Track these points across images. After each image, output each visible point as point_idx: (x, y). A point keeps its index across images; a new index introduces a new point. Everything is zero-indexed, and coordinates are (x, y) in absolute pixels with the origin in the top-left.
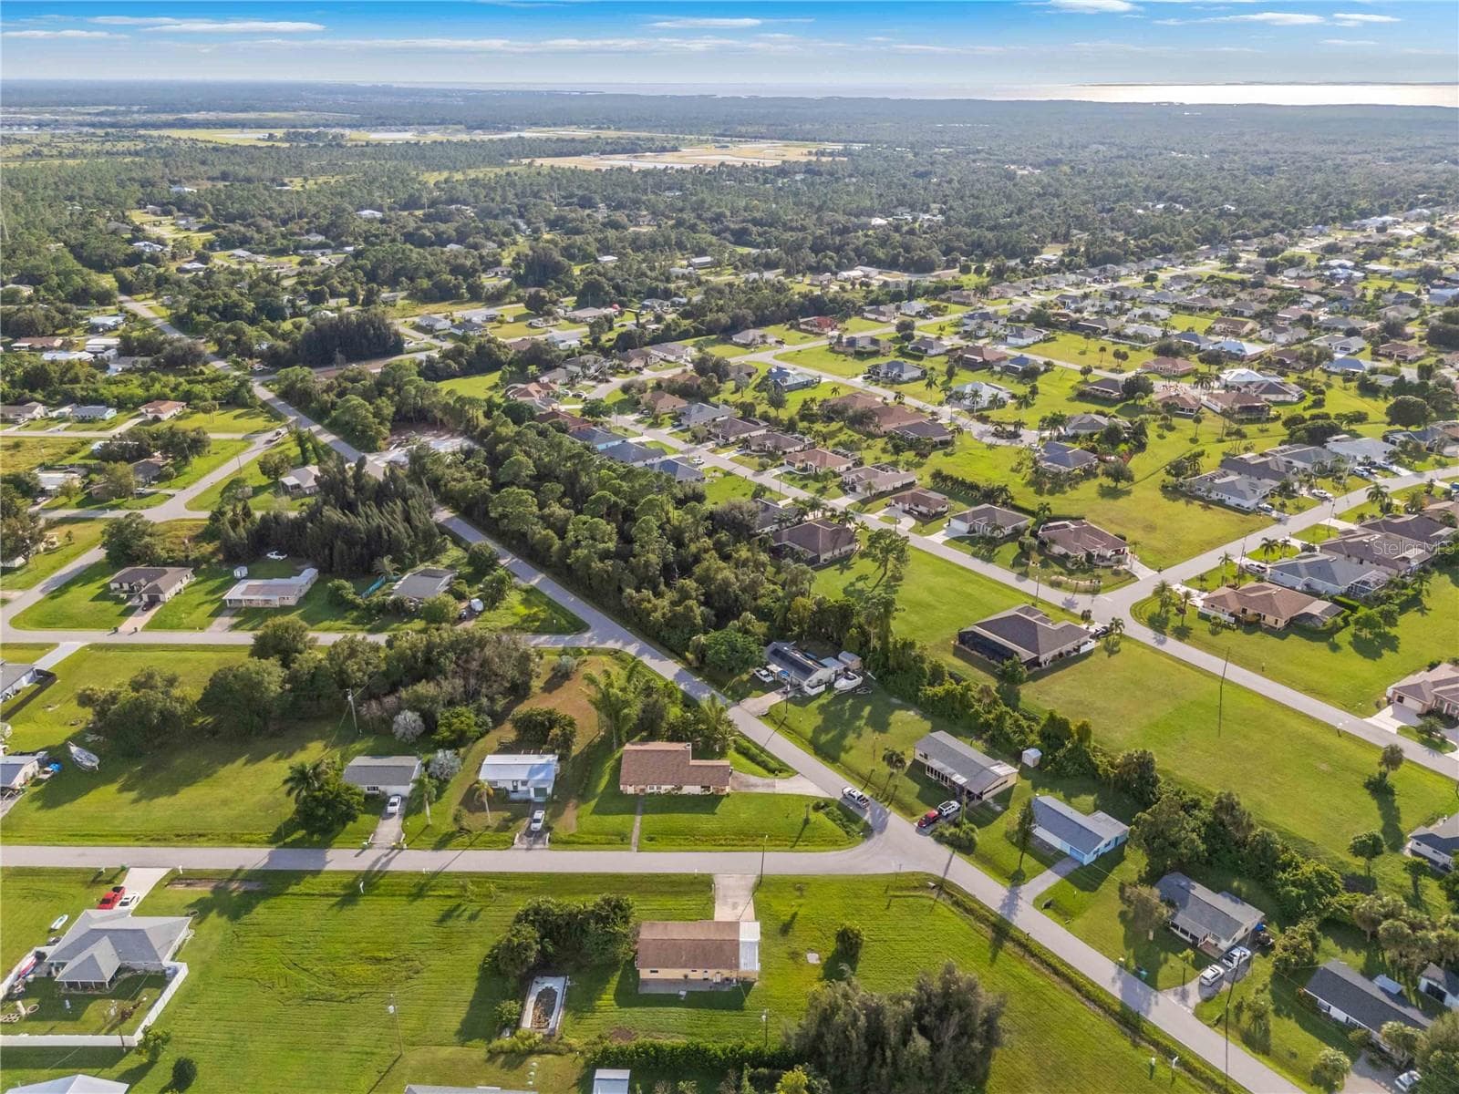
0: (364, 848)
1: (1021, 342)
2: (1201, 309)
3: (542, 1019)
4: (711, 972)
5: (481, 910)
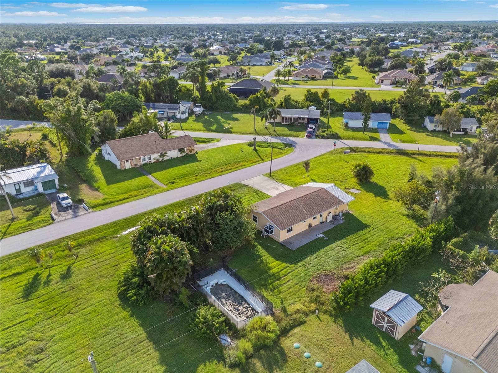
3: (241, 308)
4: (325, 213)
5: (69, 269)
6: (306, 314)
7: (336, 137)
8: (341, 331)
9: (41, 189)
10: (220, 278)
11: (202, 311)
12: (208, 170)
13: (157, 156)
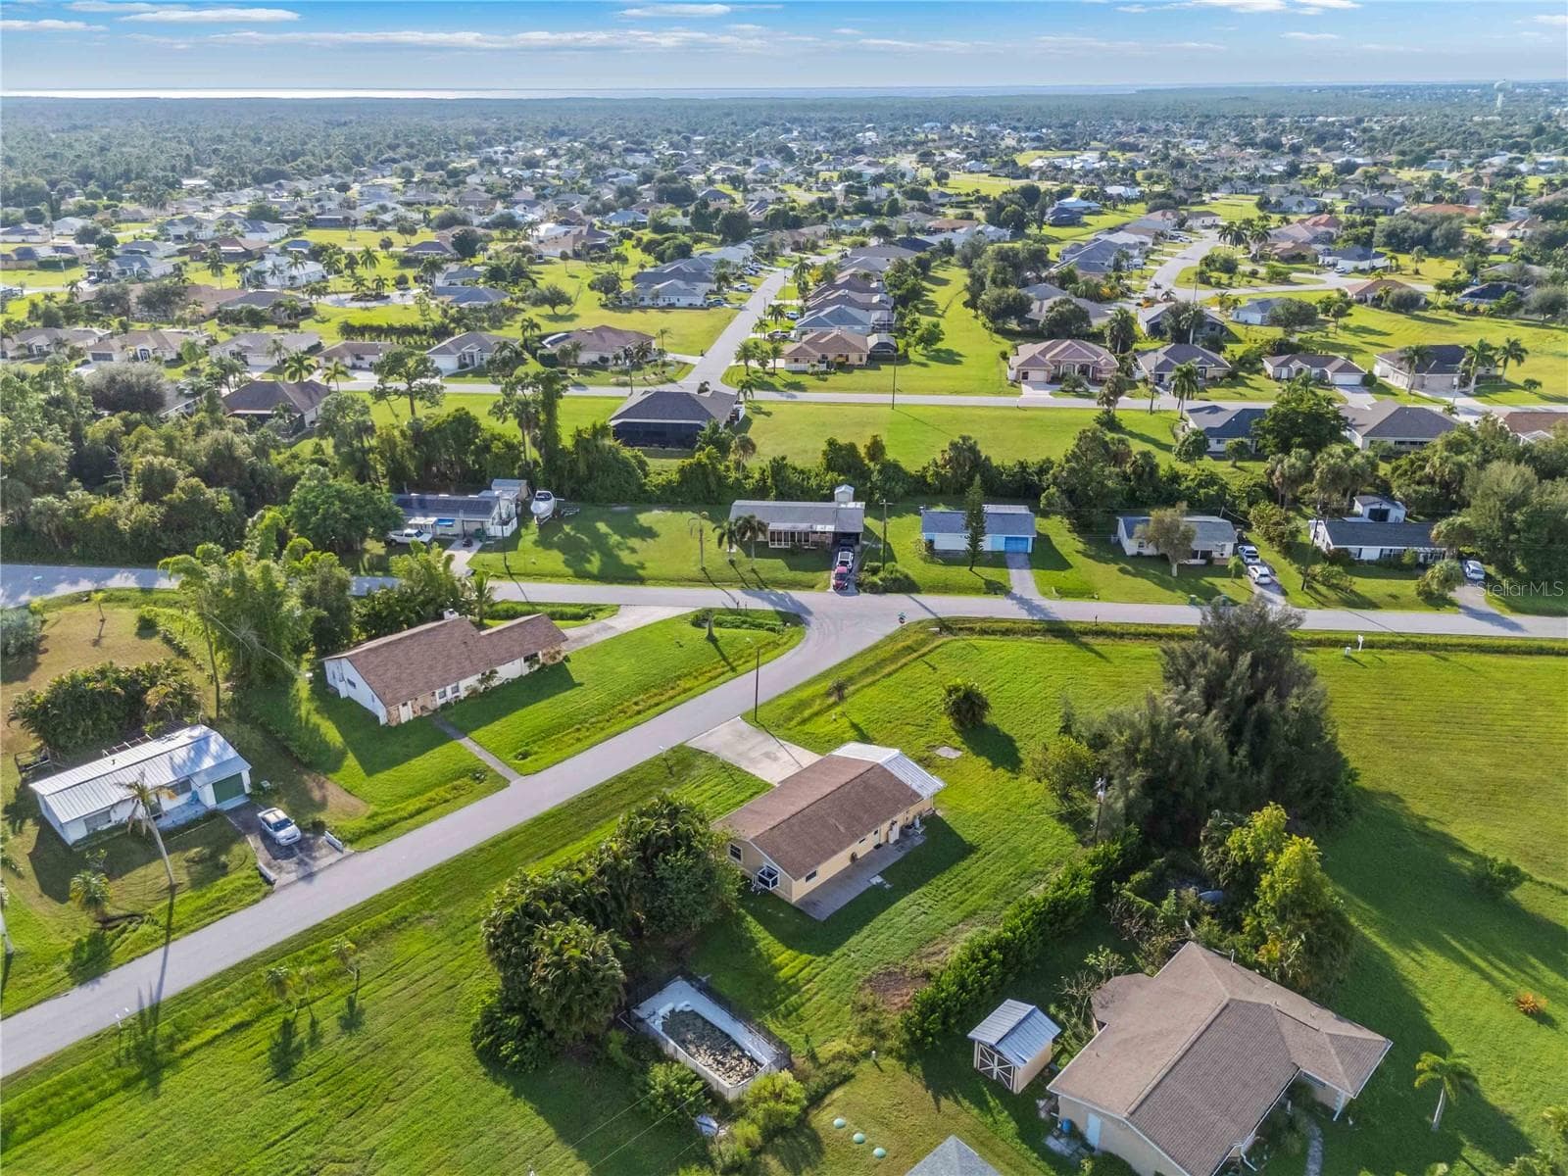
3: (730, 1062)
4: (885, 827)
5: (351, 1003)
6: (854, 1060)
7: (905, 586)
8: (918, 1088)
9: (209, 799)
10: (678, 998)
11: (659, 1073)
12: (603, 712)
13: (472, 681)
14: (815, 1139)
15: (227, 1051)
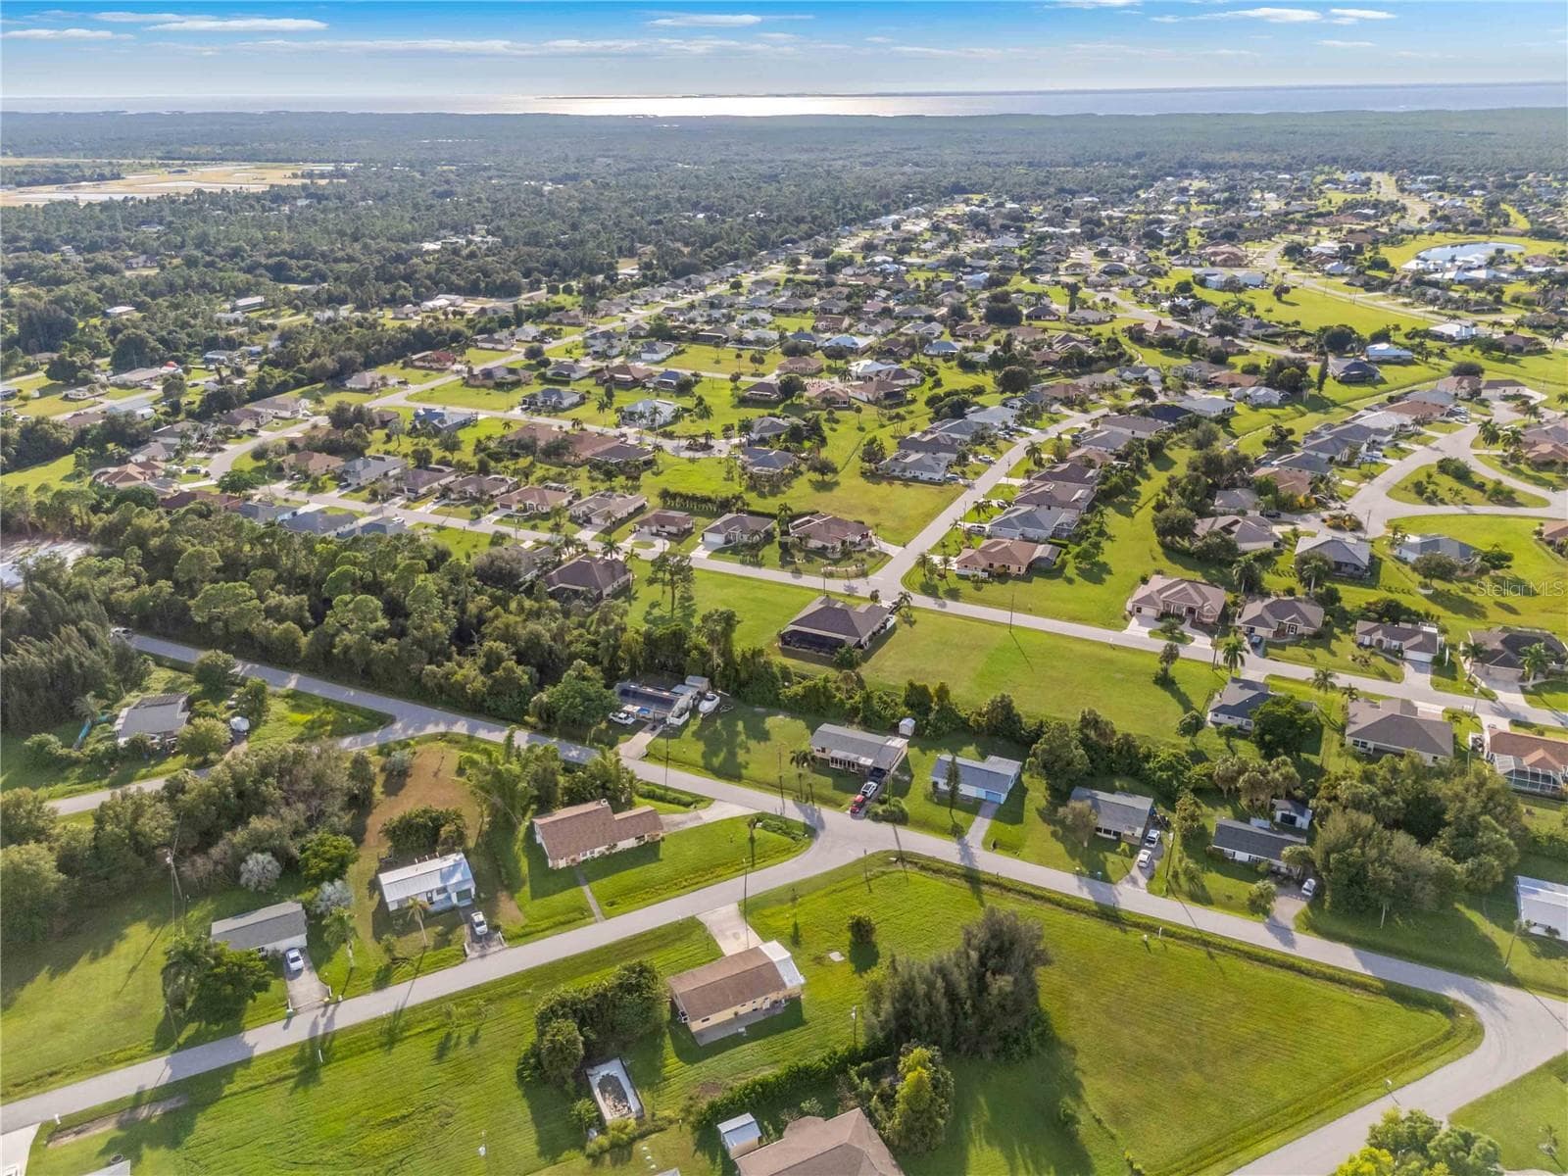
0: (289, 1017)
1: (656, 357)
2: (795, 310)
3: (620, 1107)
4: (760, 1000)
5: (477, 1031)
6: (671, 1122)
8: (691, 1143)
9: (454, 900)
10: (613, 1069)
11: (581, 1103)
12: (666, 882)
13: (603, 849)
14: (630, 1154)
15: (421, 1041)
